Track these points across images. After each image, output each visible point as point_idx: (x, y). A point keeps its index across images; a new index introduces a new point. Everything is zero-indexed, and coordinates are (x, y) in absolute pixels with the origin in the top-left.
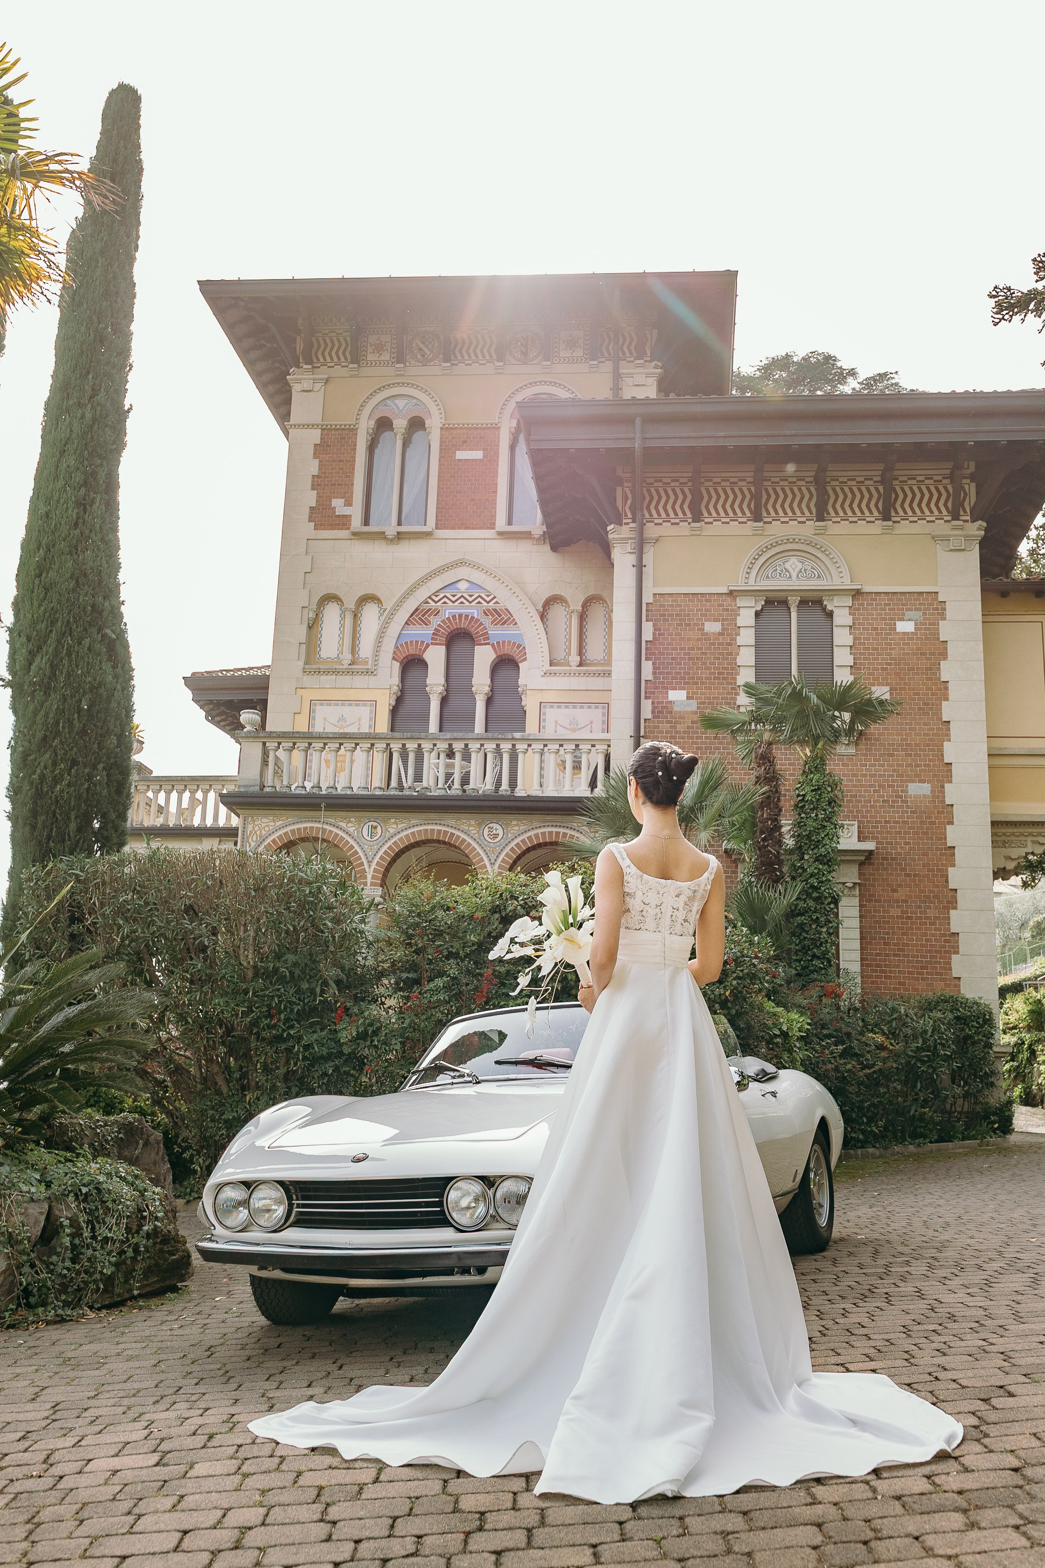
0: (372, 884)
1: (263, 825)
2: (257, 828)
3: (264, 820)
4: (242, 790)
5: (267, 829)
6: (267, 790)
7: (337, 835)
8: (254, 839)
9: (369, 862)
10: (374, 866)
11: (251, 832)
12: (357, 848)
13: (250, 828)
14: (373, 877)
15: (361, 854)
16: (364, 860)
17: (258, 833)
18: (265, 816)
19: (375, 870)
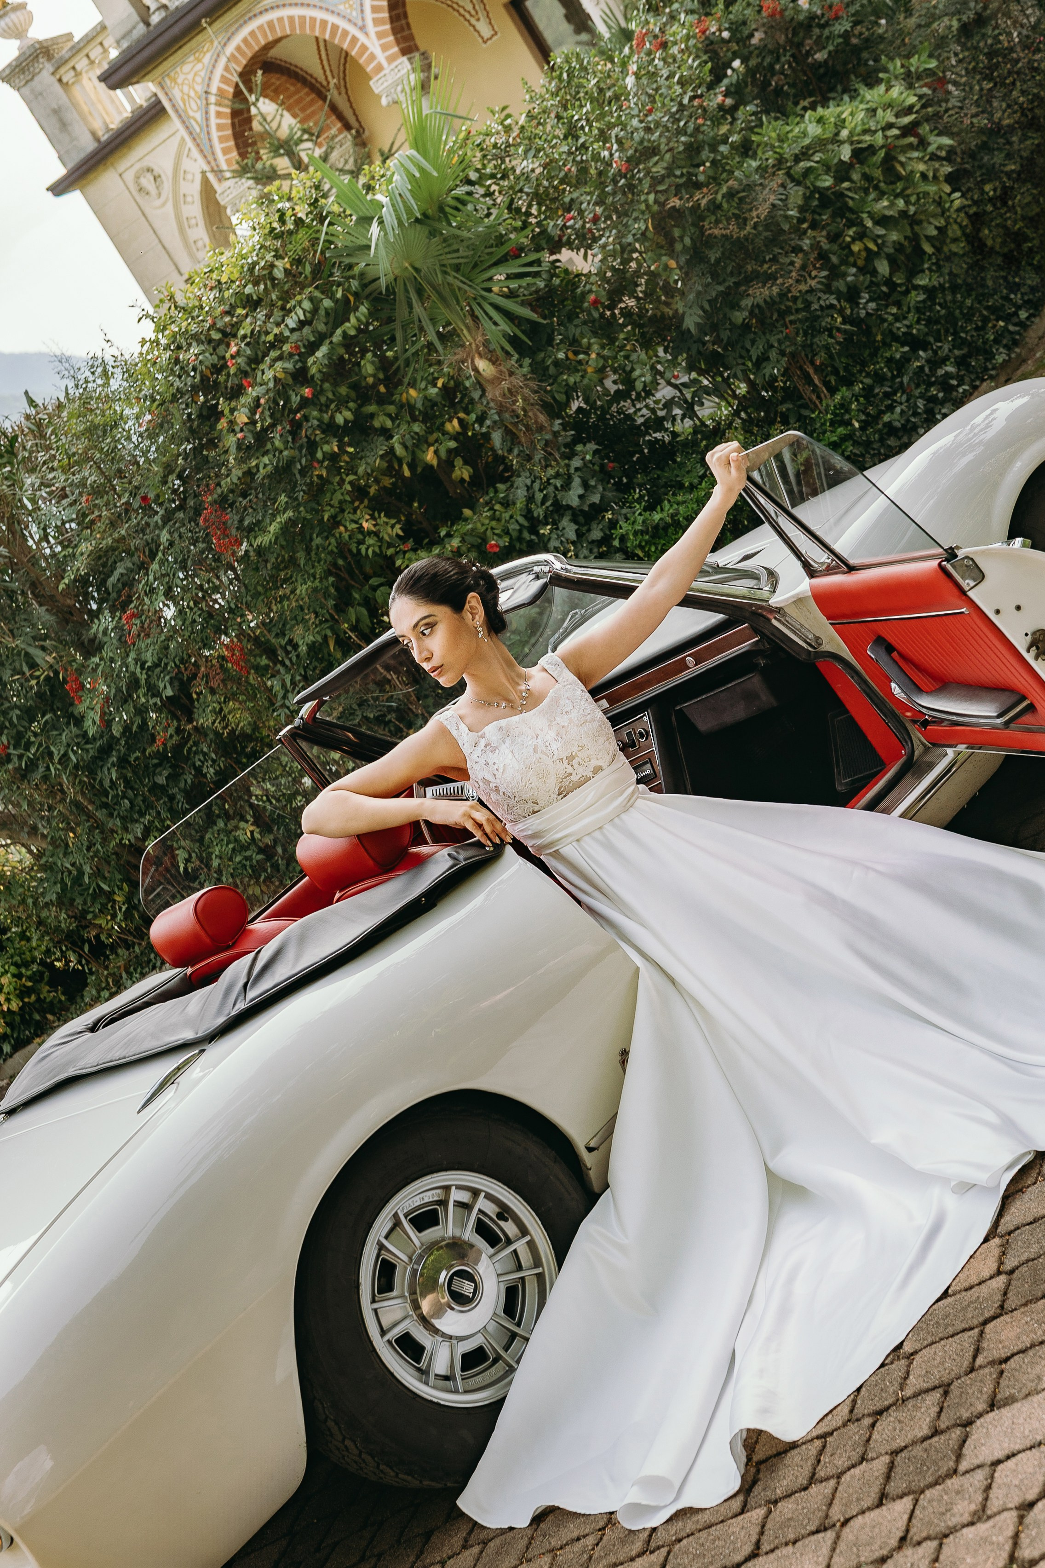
0: (391, 59)
1: (190, 77)
2: (186, 89)
3: (187, 68)
4: (125, 44)
5: (198, 79)
6: (155, 19)
7: (291, 19)
8: (194, 107)
9: (362, 28)
10: (372, 29)
11: (183, 99)
12: (332, 19)
13: (176, 93)
14: (384, 48)
15: (343, 24)
16: (353, 31)
17: (192, 94)
18: (183, 62)
19: (380, 35)
